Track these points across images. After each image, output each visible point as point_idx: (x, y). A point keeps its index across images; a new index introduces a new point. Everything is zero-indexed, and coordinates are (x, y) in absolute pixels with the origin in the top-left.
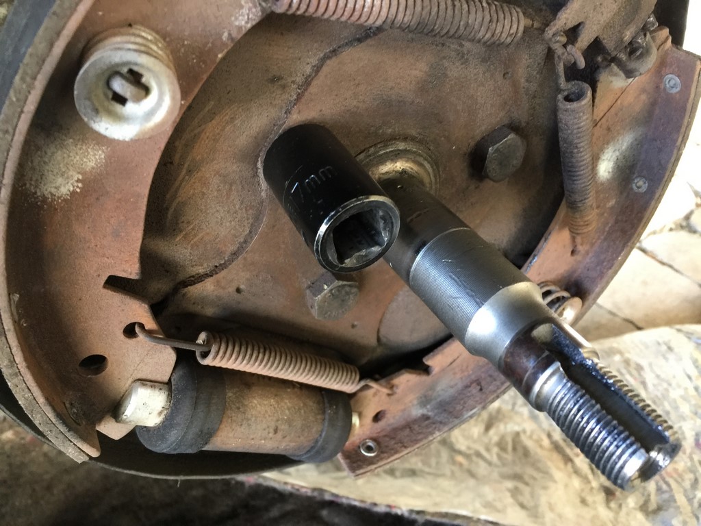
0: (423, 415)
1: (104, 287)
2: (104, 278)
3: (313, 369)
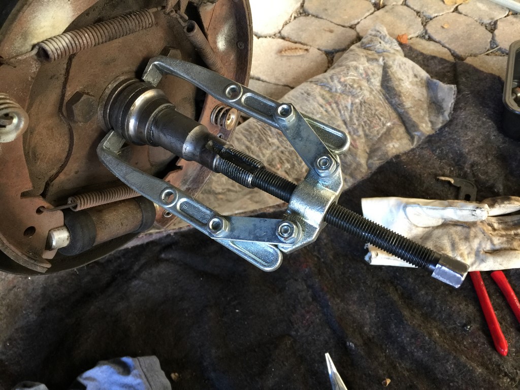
0: (187, 189)
1: (21, 199)
2: (19, 195)
3: (126, 192)
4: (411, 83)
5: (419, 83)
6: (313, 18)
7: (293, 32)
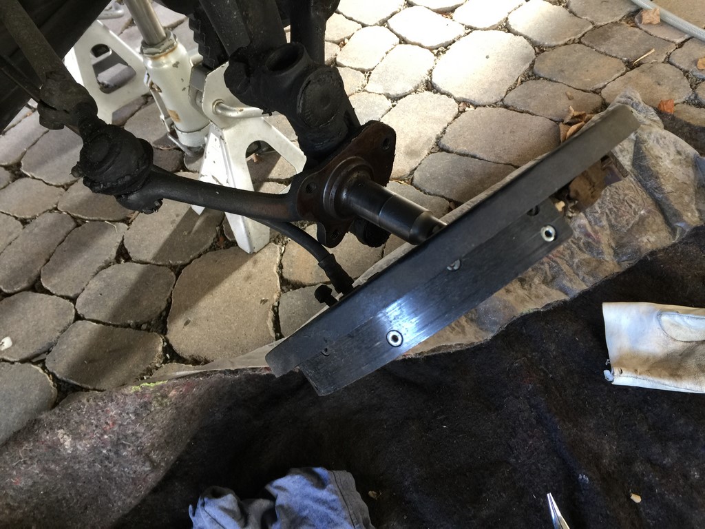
4: (672, 161)
5: (683, 162)
6: (546, 81)
7: (519, 99)
